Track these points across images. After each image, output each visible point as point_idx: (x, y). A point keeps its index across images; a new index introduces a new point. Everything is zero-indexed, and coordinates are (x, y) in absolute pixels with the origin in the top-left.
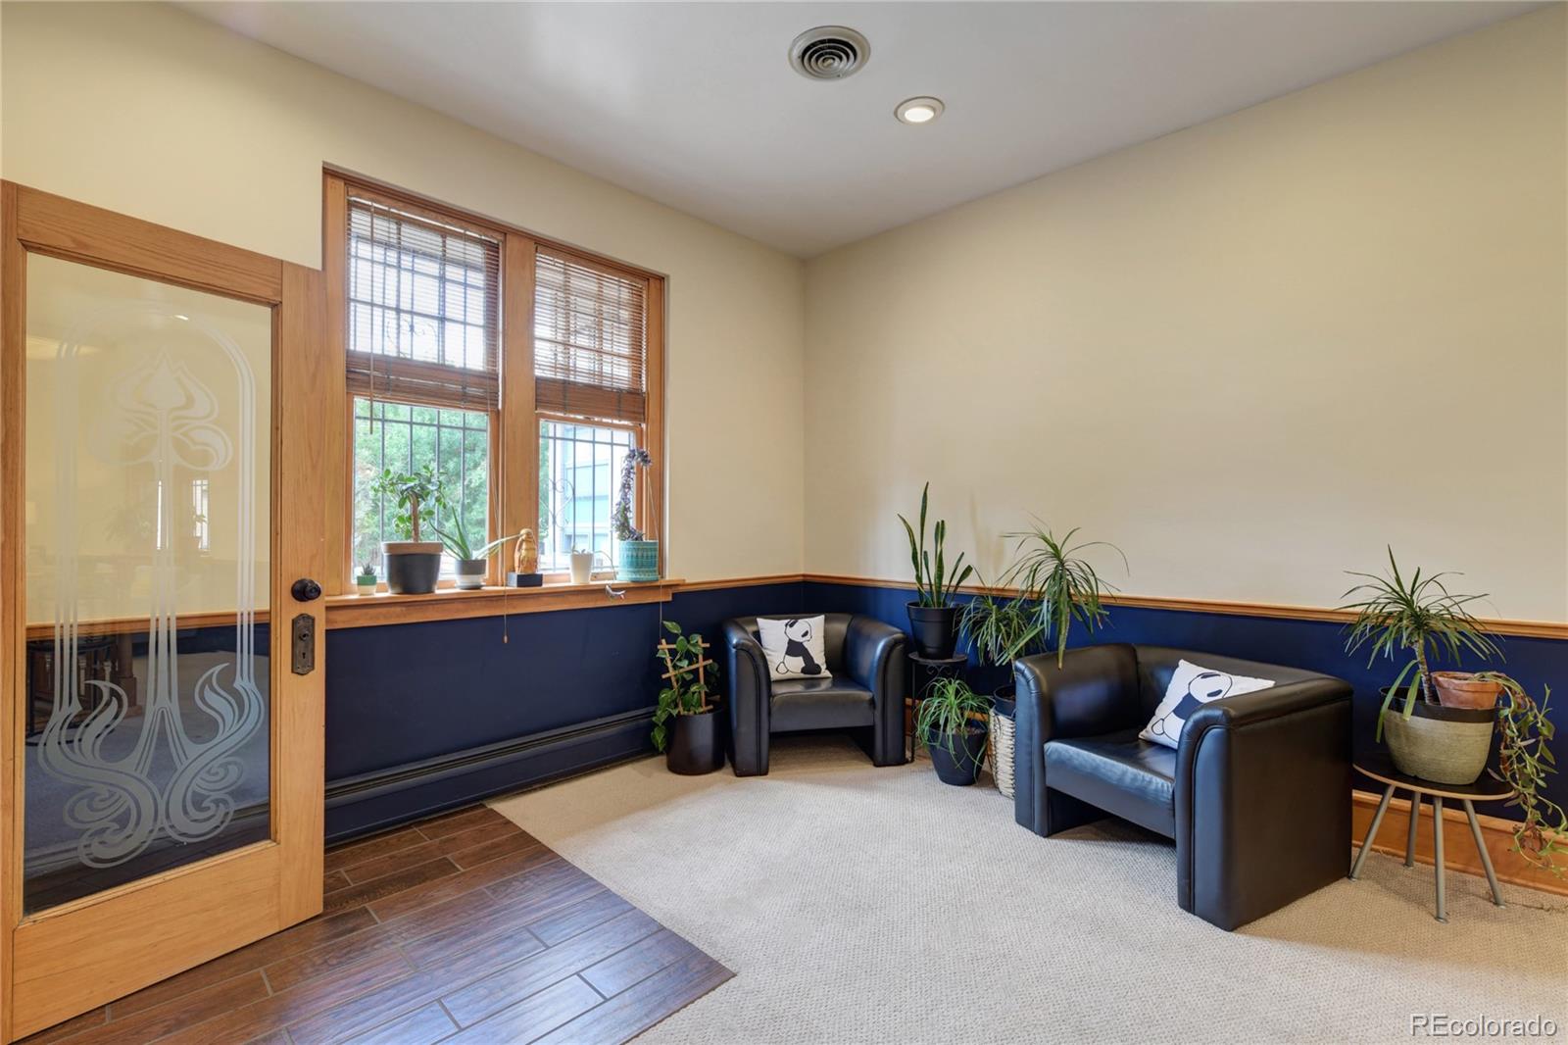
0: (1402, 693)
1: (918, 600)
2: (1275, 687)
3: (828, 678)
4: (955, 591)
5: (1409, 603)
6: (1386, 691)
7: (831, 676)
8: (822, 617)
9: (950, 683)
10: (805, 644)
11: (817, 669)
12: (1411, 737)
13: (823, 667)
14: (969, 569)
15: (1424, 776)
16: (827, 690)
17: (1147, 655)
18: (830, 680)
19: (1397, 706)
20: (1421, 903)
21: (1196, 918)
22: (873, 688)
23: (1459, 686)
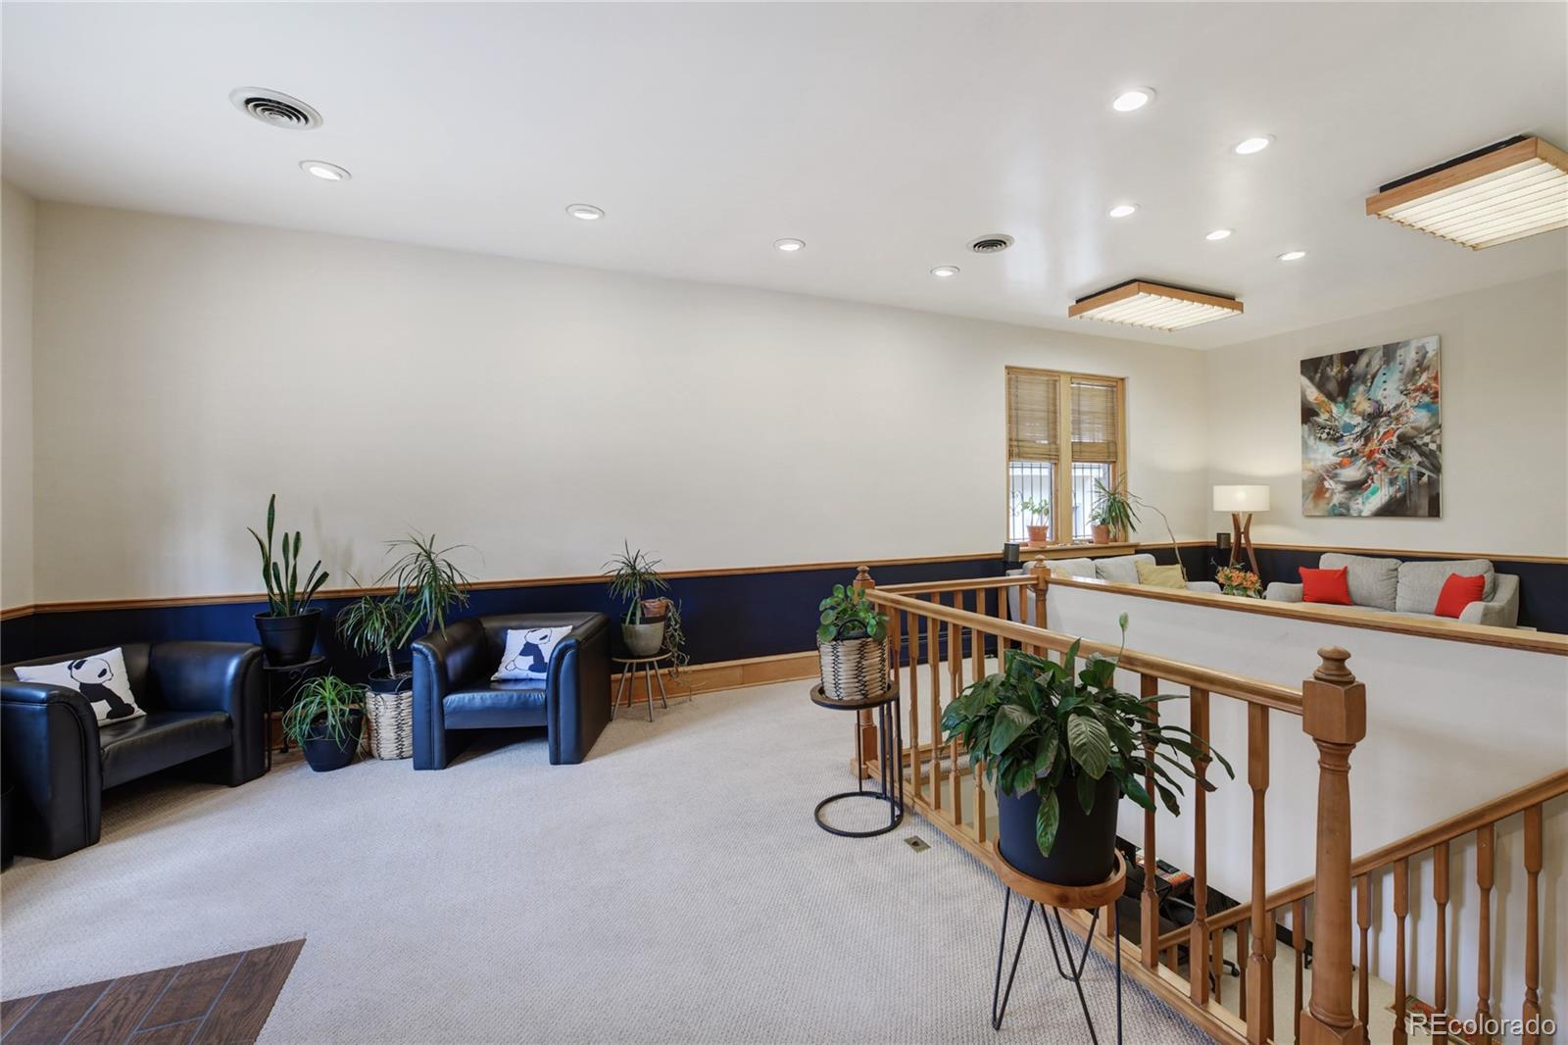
0: (634, 614)
1: (268, 610)
2: (573, 629)
3: (141, 717)
4: (309, 597)
5: (633, 568)
6: (626, 615)
7: (144, 713)
8: (118, 651)
9: (324, 680)
10: (105, 685)
11: (129, 709)
12: (635, 635)
13: (135, 706)
14: (325, 576)
15: (642, 654)
16: (141, 731)
17: (490, 624)
18: (143, 719)
19: (632, 622)
20: (642, 719)
21: (562, 766)
22: (226, 708)
23: (654, 605)
